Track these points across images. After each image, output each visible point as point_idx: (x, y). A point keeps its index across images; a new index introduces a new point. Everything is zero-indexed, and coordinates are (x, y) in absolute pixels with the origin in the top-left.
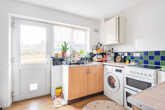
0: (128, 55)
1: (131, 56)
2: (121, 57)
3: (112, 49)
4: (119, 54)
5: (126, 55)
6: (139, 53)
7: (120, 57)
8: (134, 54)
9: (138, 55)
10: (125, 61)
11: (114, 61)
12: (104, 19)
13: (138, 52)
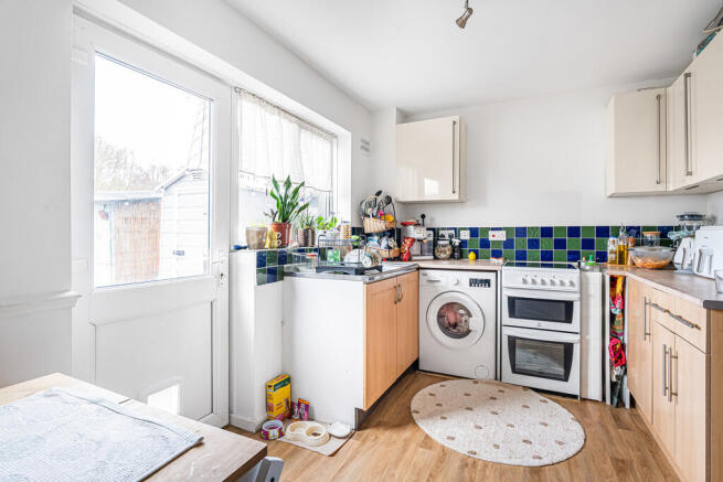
0: (471, 236)
1: (482, 240)
2: (451, 242)
3: (423, 216)
4: (441, 232)
5: (465, 235)
6: (504, 232)
7: (447, 242)
8: (491, 233)
9: (501, 236)
10: (462, 256)
11: (432, 257)
12: (395, 110)
13: (500, 229)
